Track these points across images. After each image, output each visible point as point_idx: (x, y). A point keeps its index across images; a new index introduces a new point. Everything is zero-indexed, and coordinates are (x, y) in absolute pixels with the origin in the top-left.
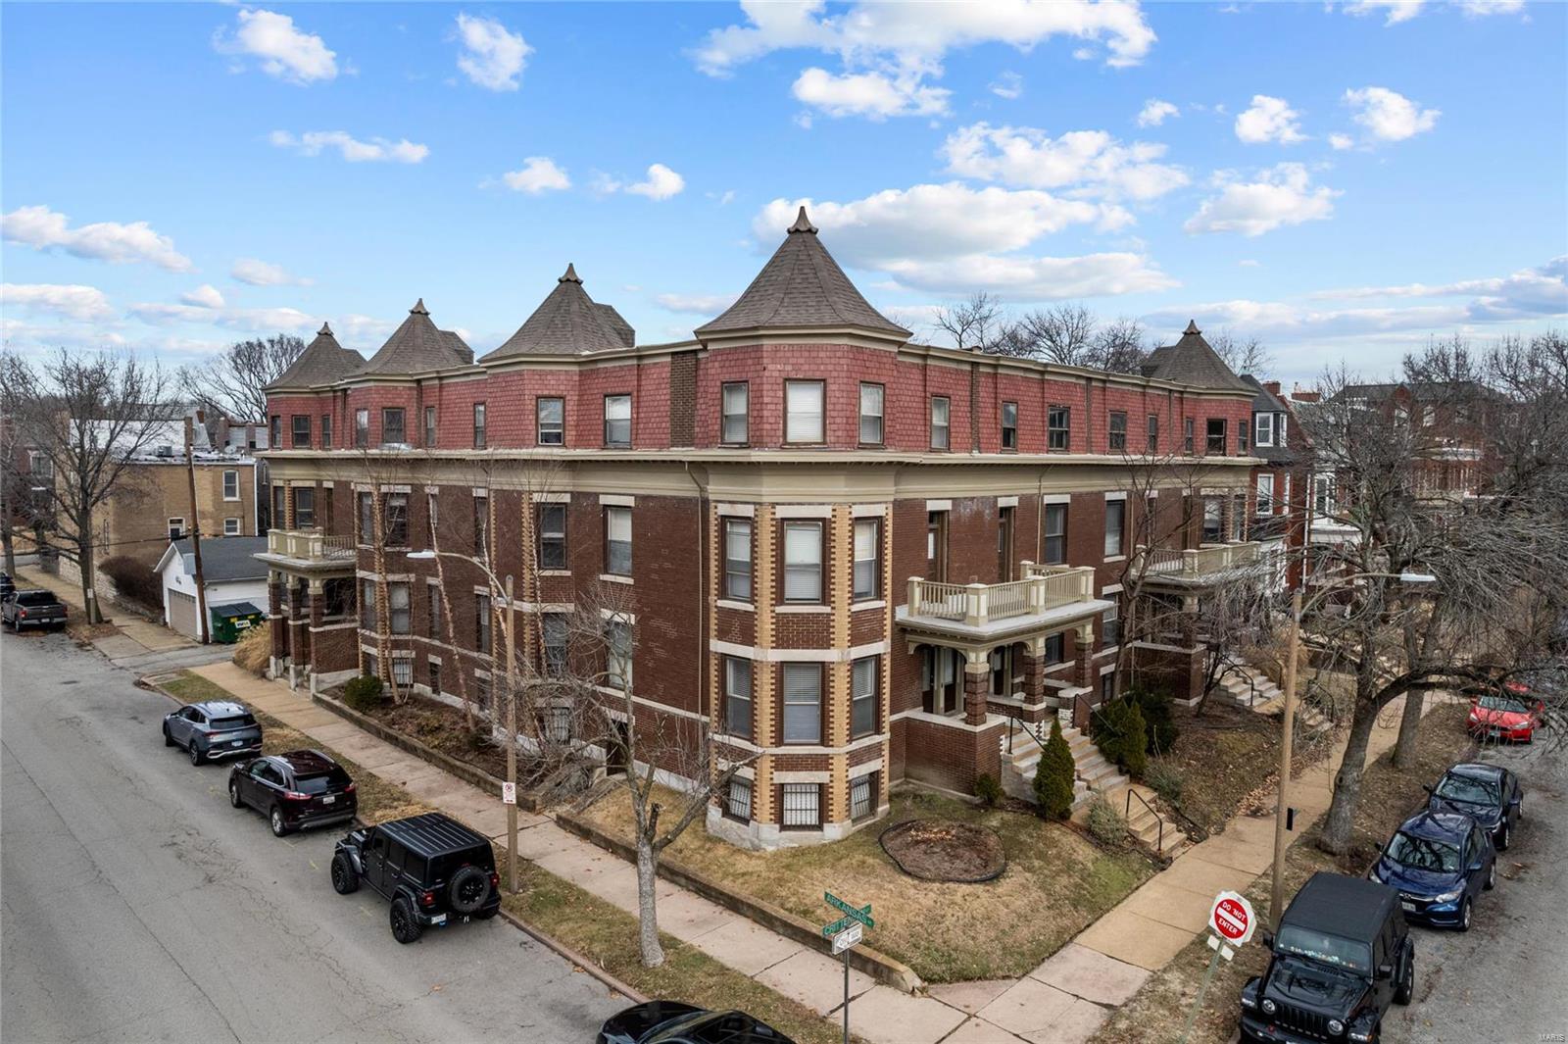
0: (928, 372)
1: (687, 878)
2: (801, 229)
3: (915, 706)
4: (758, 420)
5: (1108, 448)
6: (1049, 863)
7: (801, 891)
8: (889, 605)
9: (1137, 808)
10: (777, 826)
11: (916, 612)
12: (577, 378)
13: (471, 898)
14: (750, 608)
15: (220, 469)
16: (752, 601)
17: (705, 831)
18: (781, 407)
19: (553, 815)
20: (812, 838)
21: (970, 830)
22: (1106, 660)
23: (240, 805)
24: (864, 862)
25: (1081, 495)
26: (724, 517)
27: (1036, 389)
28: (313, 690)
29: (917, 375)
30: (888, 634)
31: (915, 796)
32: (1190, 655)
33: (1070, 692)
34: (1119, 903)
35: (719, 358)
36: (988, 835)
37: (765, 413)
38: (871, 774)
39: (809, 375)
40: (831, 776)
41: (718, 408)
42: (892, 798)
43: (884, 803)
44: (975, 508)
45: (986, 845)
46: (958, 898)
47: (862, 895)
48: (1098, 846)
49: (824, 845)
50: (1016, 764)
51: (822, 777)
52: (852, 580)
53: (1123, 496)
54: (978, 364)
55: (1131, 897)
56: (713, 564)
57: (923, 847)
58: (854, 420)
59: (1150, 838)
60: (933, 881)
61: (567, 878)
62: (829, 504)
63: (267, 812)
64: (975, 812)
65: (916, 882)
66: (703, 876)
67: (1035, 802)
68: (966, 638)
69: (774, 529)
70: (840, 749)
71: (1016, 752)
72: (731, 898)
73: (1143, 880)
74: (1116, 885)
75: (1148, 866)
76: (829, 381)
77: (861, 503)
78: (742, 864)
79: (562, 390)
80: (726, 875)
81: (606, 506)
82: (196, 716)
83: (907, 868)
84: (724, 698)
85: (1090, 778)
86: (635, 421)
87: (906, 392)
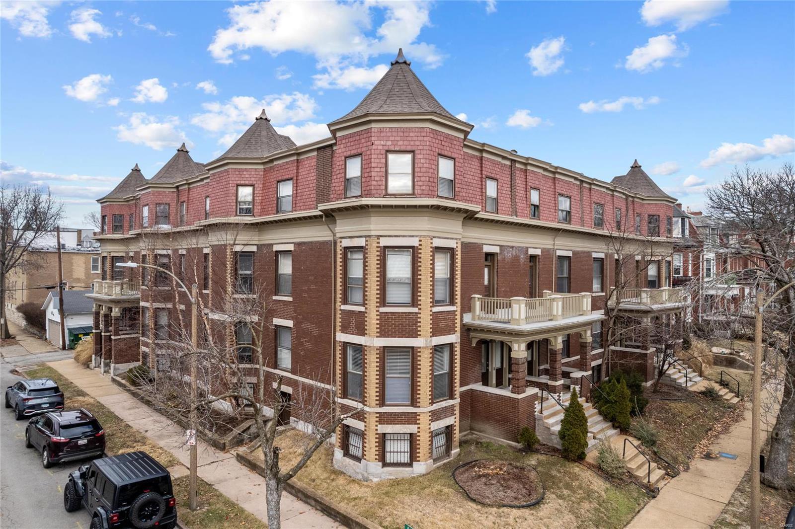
0: (484, 162)
1: (316, 500)
2: (400, 61)
3: (476, 382)
4: (368, 179)
5: (593, 226)
6: (574, 492)
7: (395, 512)
8: (459, 309)
9: (631, 451)
10: (380, 464)
11: (477, 317)
12: (262, 173)
13: (149, 517)
14: (362, 309)
15: (89, 255)
16: (364, 304)
17: (332, 466)
18: (384, 170)
19: (235, 453)
20: (405, 472)
21: (517, 467)
22: (596, 356)
23: (30, 446)
24: (441, 491)
25: (578, 252)
26: (346, 248)
27: (550, 183)
28: (112, 374)
29: (476, 163)
30: (458, 329)
31: (477, 443)
32: (647, 354)
33: (577, 374)
34: (628, 523)
35: (344, 141)
36: (529, 471)
37: (373, 174)
38: (447, 427)
39: (403, 148)
40: (419, 428)
41: (343, 175)
42: (462, 444)
43: (456, 448)
44: (514, 253)
45: (528, 478)
46: (511, 520)
47: (439, 517)
48: (607, 479)
49: (413, 478)
50: (546, 421)
51: (412, 428)
52: (433, 290)
53: (602, 256)
54: (515, 161)
55: (636, 519)
56: (339, 280)
57: (484, 480)
58: (434, 180)
59: (641, 473)
60: (491, 506)
61: (233, 499)
62: (417, 236)
63: (41, 450)
64: (519, 454)
65: (479, 507)
66: (327, 500)
67: (559, 447)
68: (511, 333)
69: (378, 253)
70: (424, 409)
71: (545, 413)
72: (345, 517)
73: (642, 505)
74: (624, 510)
75: (643, 494)
76: (417, 152)
77: (439, 238)
78: (355, 491)
79: (253, 180)
80: (343, 499)
81: (278, 252)
82: (21, 387)
83: (472, 496)
84: (345, 373)
85: (595, 432)
86: (295, 195)
87: (469, 173)
